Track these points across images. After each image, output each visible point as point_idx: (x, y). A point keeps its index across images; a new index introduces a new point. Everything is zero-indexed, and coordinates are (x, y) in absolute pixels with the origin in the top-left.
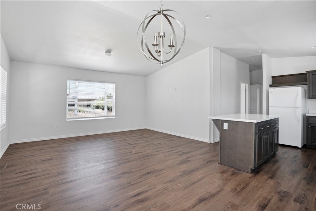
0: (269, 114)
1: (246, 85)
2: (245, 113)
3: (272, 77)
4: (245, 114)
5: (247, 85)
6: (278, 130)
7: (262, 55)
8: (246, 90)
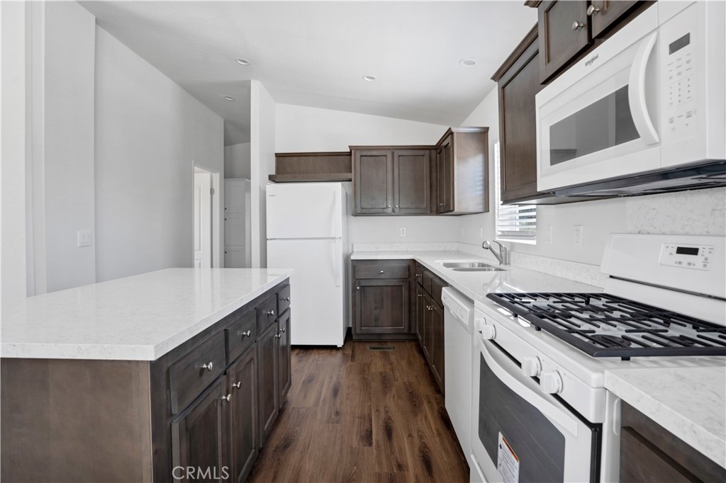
0: (265, 267)
1: (214, 175)
2: (212, 267)
3: (278, 155)
4: (212, 271)
5: (217, 177)
6: (288, 321)
7: (250, 81)
8: (212, 191)
